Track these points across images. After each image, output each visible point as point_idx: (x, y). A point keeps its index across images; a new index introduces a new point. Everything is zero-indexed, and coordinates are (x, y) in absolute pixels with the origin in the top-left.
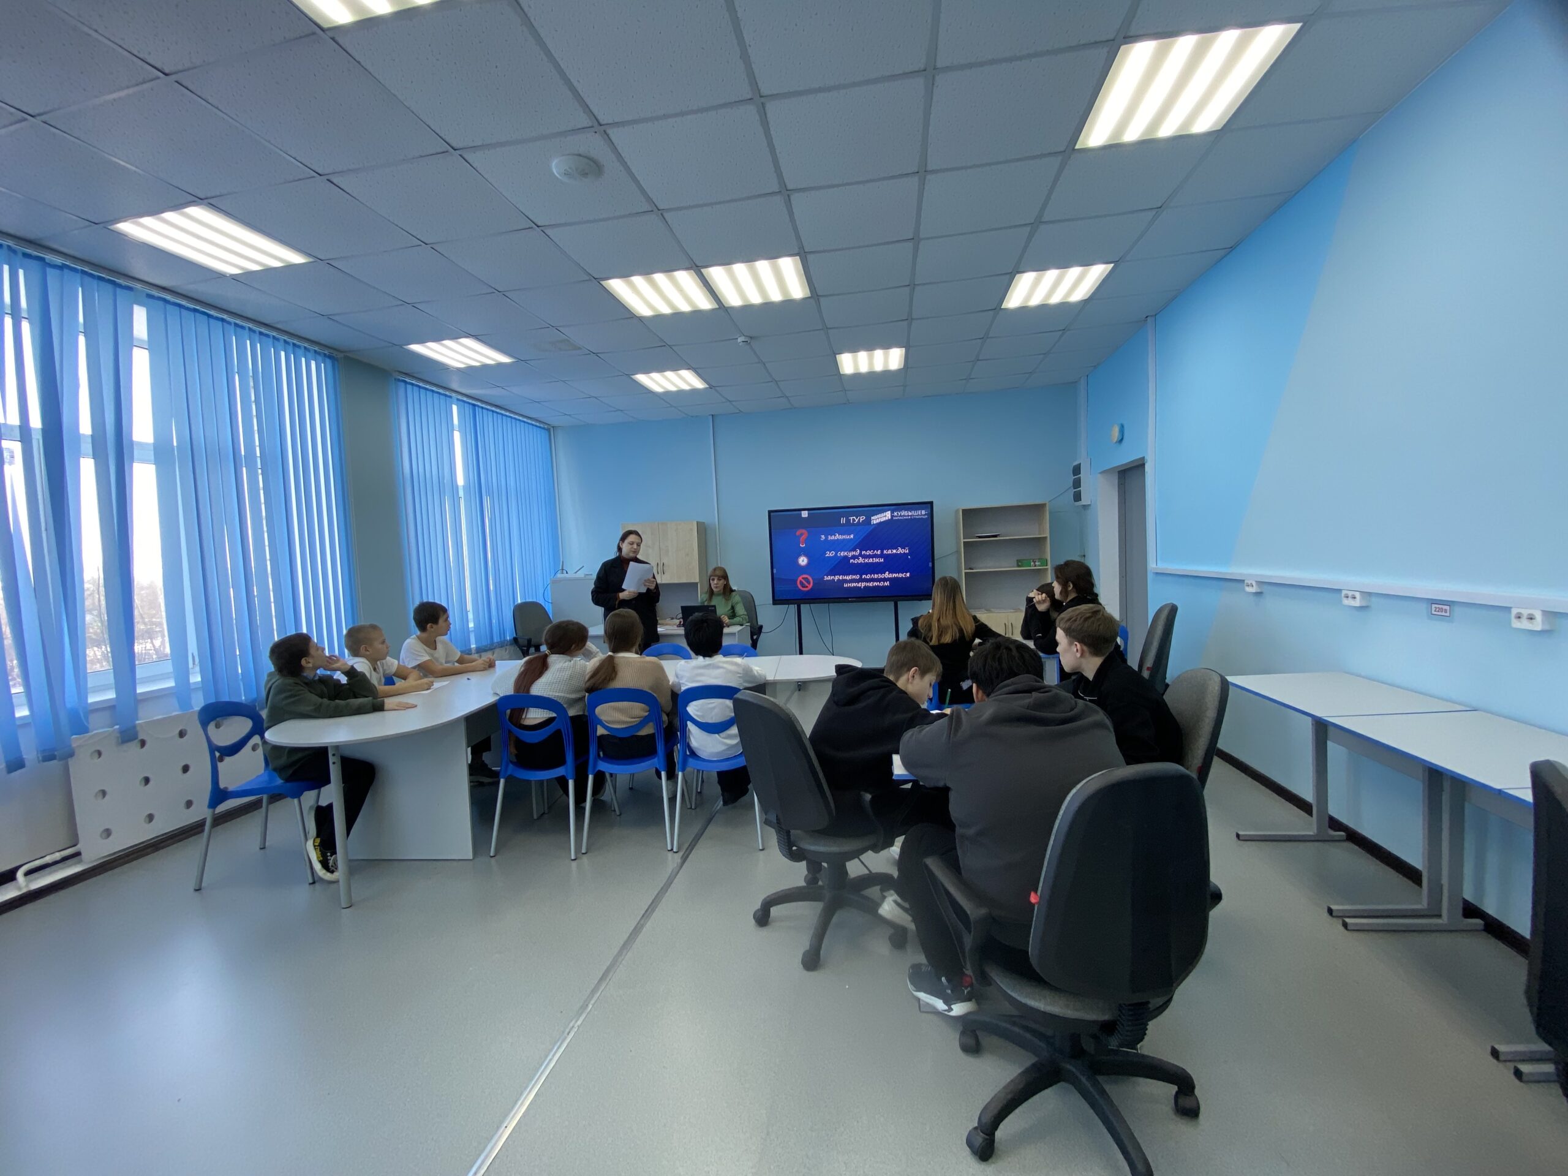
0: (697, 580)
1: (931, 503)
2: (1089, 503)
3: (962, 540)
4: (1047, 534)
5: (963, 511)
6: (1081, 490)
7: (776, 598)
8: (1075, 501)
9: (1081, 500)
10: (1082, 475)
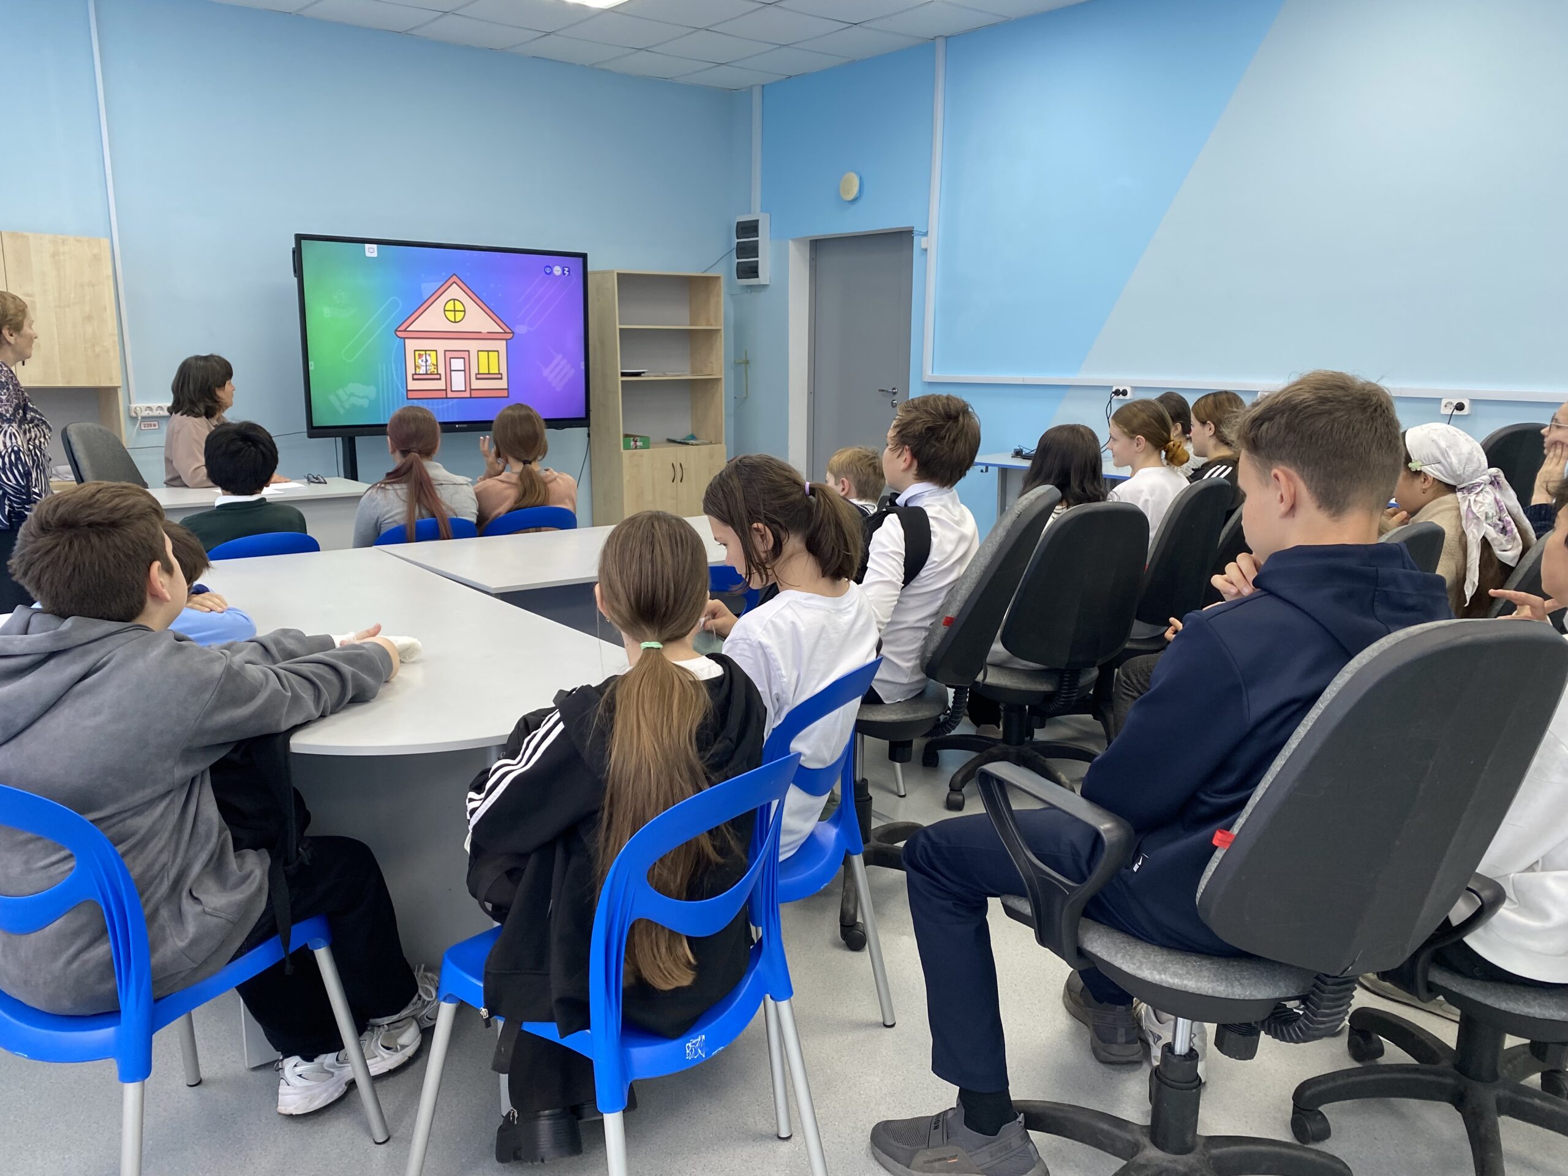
0: (117, 382)
1: (584, 256)
2: (768, 283)
3: (618, 326)
4: (722, 328)
5: (618, 274)
6: (757, 261)
7: (316, 422)
8: (738, 278)
9: (757, 277)
10: (764, 239)
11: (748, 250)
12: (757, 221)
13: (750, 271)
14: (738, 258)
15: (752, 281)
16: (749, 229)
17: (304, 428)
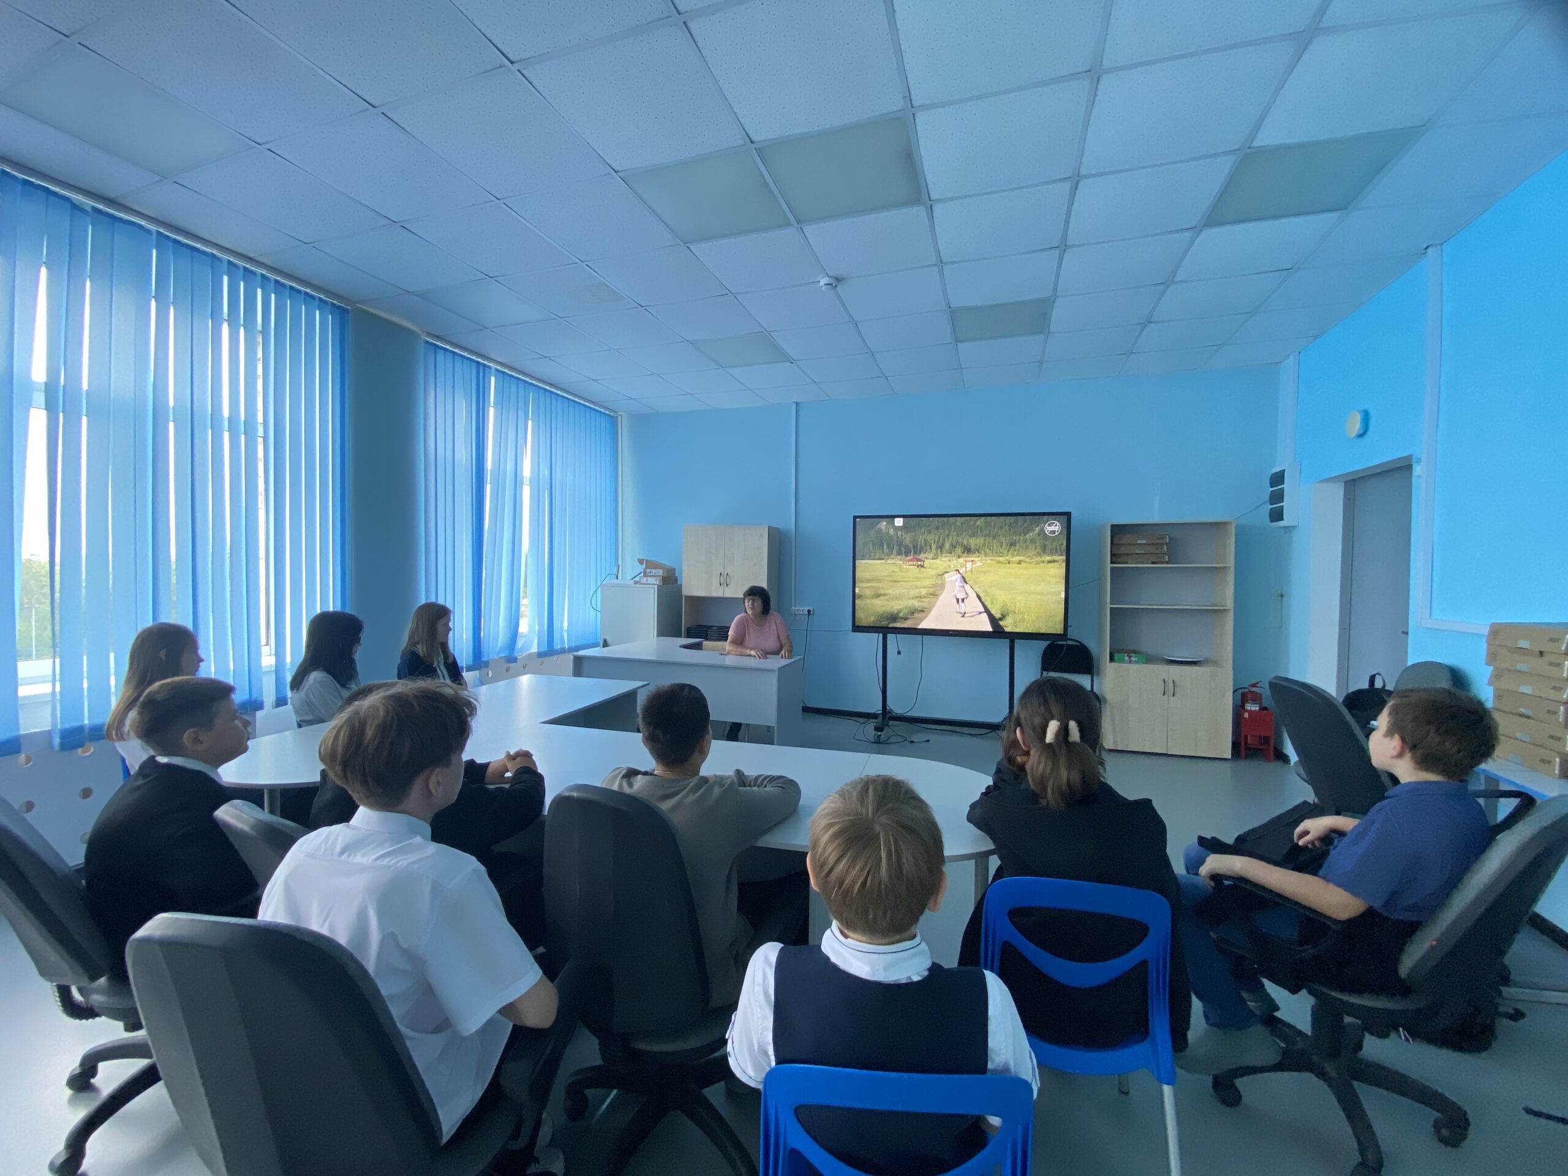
1: (1068, 515)
2: (1297, 524)
3: (1109, 565)
4: (1230, 563)
5: (1112, 526)
6: (1283, 506)
7: (856, 624)
8: (1271, 522)
9: (1283, 520)
10: (1286, 486)
11: (1277, 497)
12: (1283, 471)
13: (1277, 515)
14: (1271, 504)
15: (1281, 523)
16: (1278, 479)
17: (850, 628)
